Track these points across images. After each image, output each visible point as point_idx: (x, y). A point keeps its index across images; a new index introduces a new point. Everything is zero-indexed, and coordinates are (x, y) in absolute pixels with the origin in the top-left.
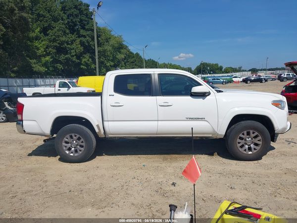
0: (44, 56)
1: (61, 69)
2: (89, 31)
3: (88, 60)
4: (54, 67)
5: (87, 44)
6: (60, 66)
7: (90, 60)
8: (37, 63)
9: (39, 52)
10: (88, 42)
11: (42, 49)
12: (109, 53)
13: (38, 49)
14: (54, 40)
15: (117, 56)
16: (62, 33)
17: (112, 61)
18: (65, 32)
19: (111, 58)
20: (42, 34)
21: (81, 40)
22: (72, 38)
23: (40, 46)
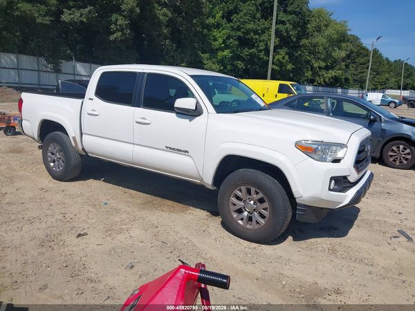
0: (222, 50)
1: (242, 68)
2: (291, 14)
3: (283, 58)
4: (232, 65)
5: (285, 34)
6: (240, 65)
7: (287, 57)
8: (210, 58)
9: (216, 44)
10: (287, 31)
11: (220, 40)
12: (321, 48)
13: (215, 40)
14: (239, 29)
15: (333, 54)
16: (250, 18)
17: (324, 60)
18: (254, 17)
19: (322, 56)
20: (225, 20)
21: (278, 28)
22: (264, 24)
23: (219, 35)
